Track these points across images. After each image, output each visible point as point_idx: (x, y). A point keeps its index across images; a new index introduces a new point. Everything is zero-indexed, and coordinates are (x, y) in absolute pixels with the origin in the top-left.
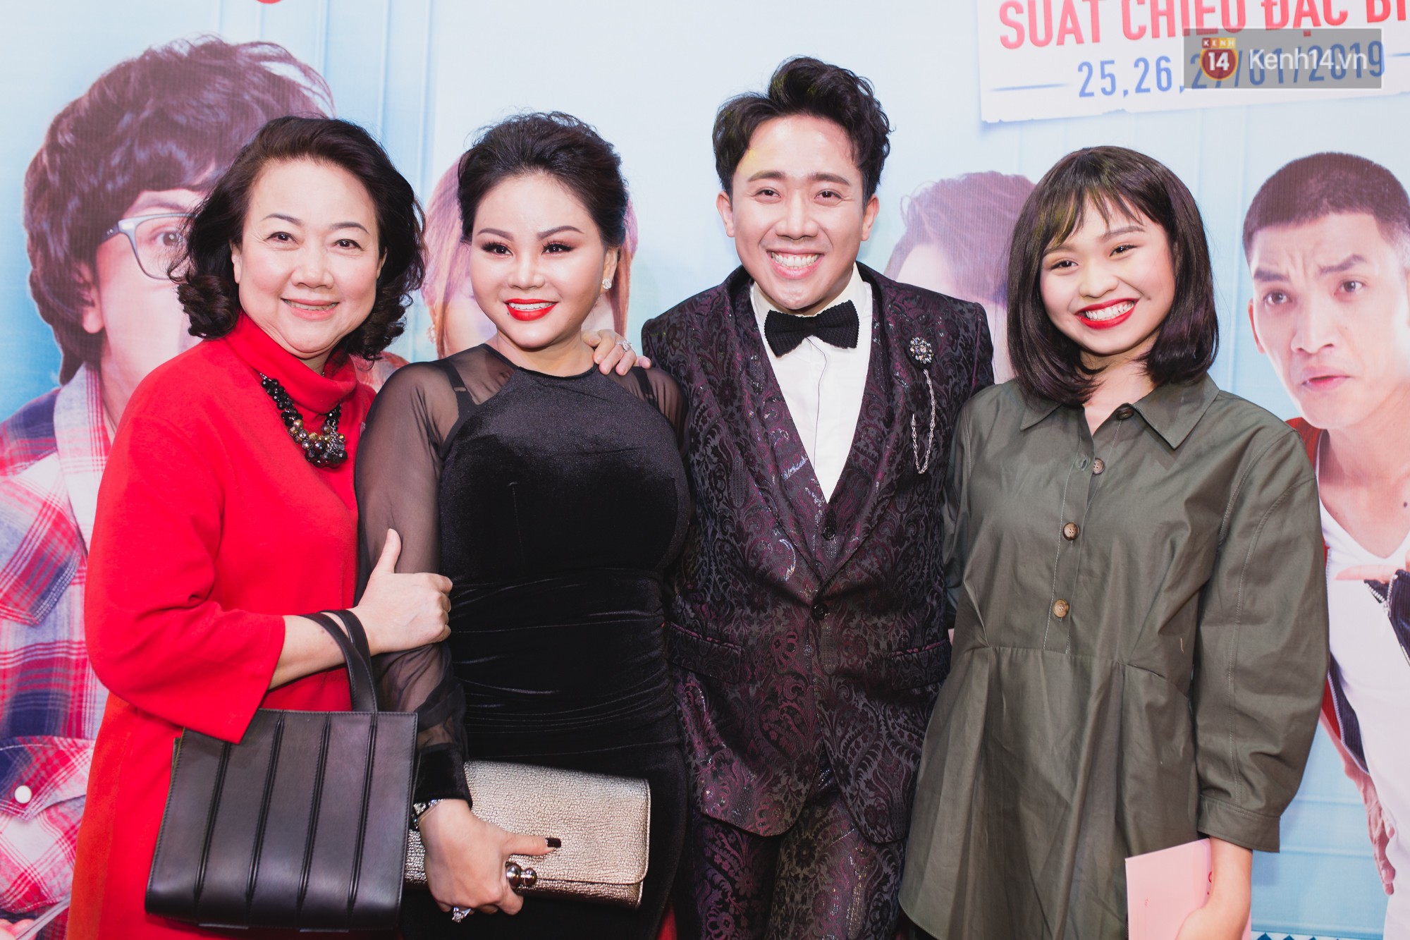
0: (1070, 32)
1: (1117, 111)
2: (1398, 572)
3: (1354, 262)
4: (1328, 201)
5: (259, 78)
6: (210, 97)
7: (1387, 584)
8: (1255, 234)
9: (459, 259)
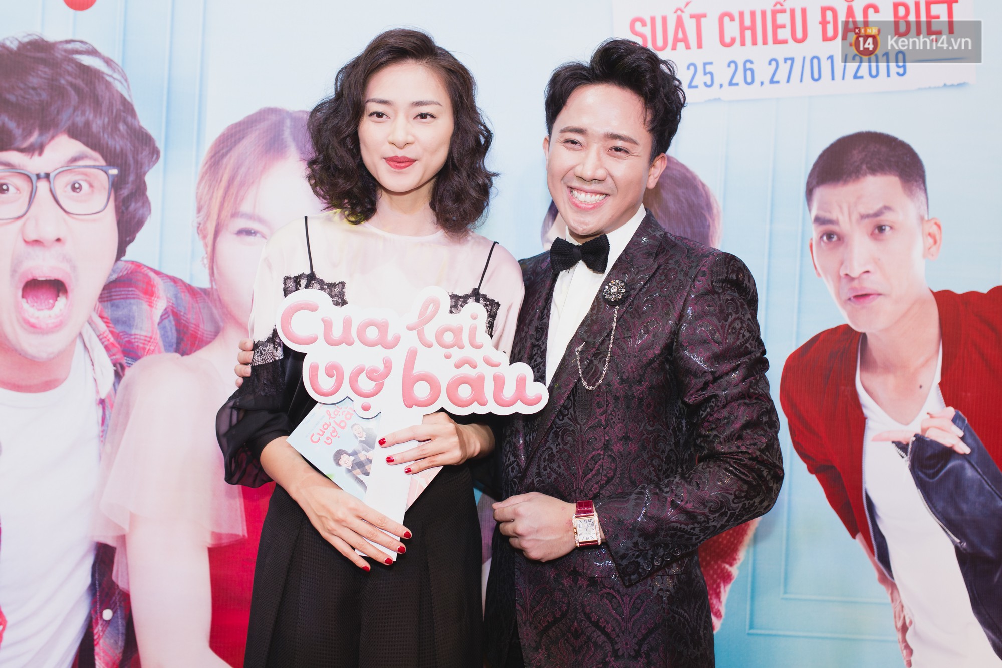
0: (681, 40)
1: (715, 100)
2: (916, 436)
3: (884, 211)
4: (866, 167)
5: (72, 67)
6: (34, 81)
7: (908, 445)
8: (814, 190)
9: (226, 205)
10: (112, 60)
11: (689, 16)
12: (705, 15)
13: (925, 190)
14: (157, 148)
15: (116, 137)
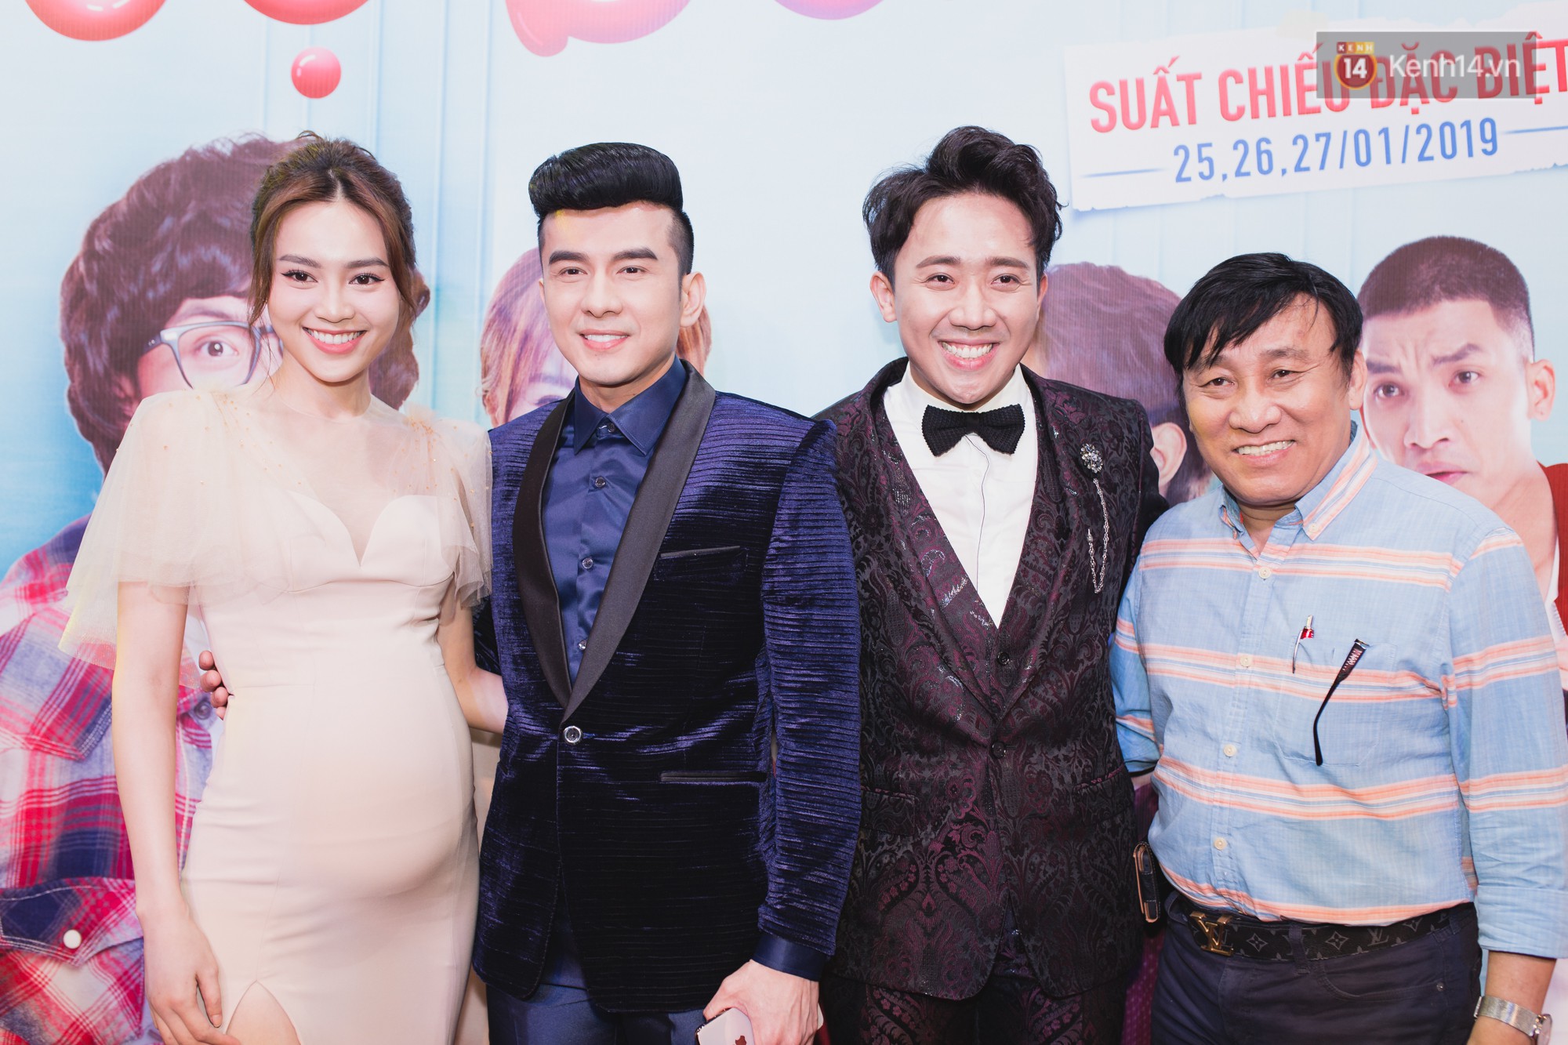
0: (1164, 114)
1: (1216, 197)
3: (1469, 352)
4: (1441, 288)
8: (1364, 324)
9: (522, 364)
11: (1175, 78)
12: (1198, 77)
13: (1529, 320)
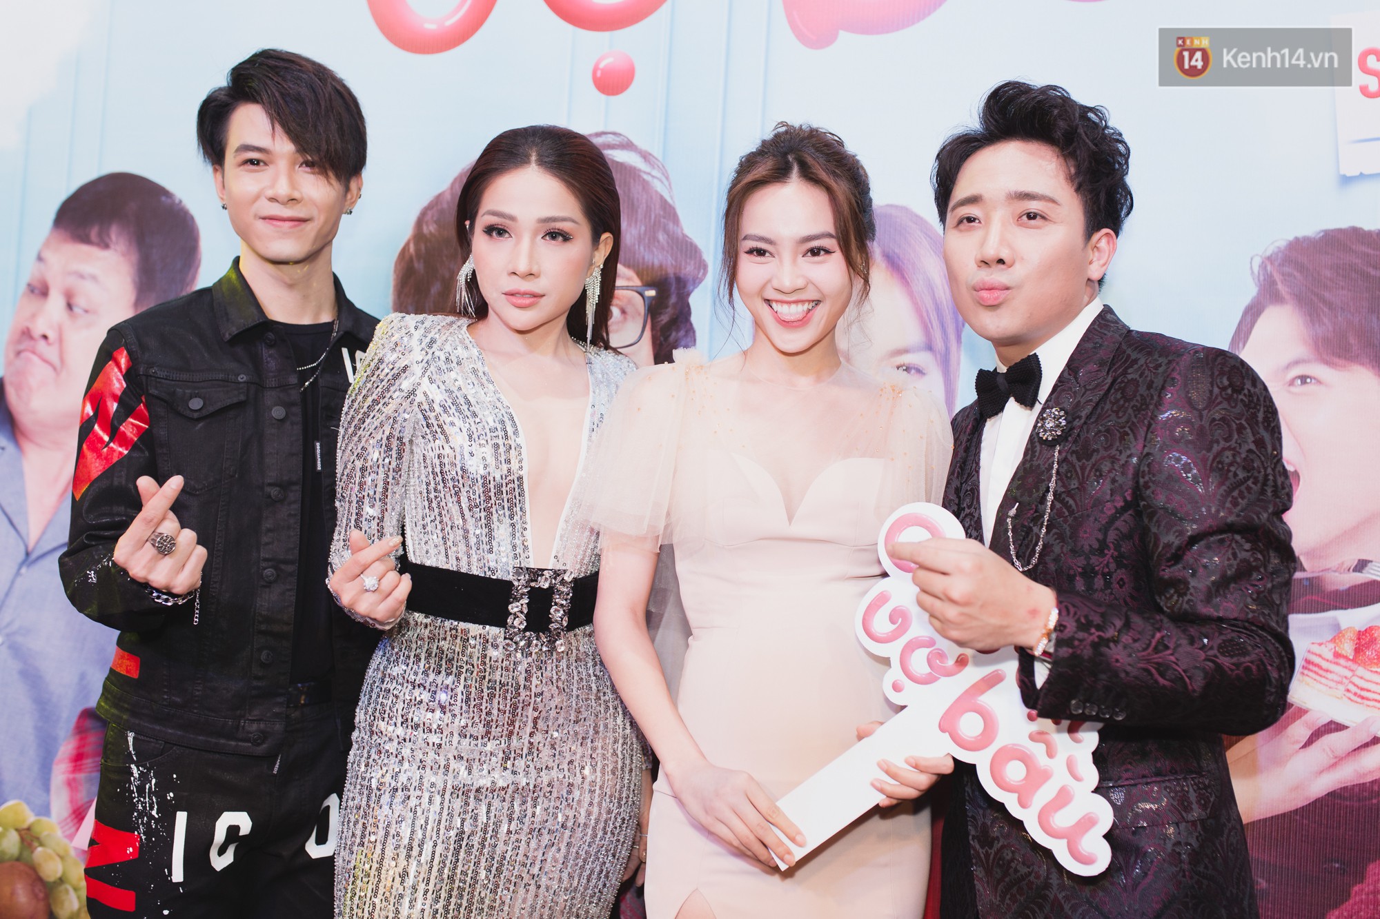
10: (650, 154)
14: (704, 261)
15: (655, 250)
